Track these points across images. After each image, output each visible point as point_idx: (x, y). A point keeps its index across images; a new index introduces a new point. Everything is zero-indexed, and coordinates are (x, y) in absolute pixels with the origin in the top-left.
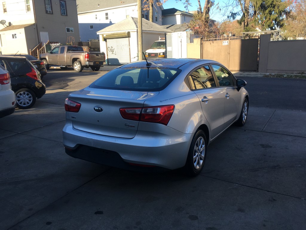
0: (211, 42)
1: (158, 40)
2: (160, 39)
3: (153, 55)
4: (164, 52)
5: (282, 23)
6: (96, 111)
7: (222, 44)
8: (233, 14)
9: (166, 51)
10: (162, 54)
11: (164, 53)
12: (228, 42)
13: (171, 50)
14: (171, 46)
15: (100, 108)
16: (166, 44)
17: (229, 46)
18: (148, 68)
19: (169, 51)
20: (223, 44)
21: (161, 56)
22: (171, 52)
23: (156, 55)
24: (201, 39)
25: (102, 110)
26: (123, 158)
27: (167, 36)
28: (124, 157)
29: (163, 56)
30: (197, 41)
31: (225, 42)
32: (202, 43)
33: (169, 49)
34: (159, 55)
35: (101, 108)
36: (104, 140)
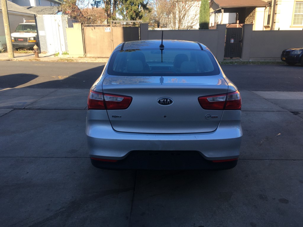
0: (93, 28)
1: (23, 22)
2: (25, 21)
3: (20, 40)
4: (35, 36)
5: (140, 14)
6: (162, 104)
7: (104, 30)
8: (97, 2)
9: (38, 36)
10: (32, 39)
11: (34, 38)
12: (110, 28)
13: (45, 35)
14: (43, 29)
15: (168, 100)
16: (37, 28)
17: (111, 33)
18: (162, 50)
19: (41, 36)
20: (106, 31)
21: (32, 41)
22: (45, 37)
23: (25, 40)
24: (82, 24)
25: (171, 102)
26: (207, 156)
27: (37, 18)
28: (209, 155)
29: (33, 41)
30: (77, 26)
31: (107, 29)
32: (83, 29)
33: (41, 33)
34: (29, 40)
35: (170, 99)
36: (179, 140)
